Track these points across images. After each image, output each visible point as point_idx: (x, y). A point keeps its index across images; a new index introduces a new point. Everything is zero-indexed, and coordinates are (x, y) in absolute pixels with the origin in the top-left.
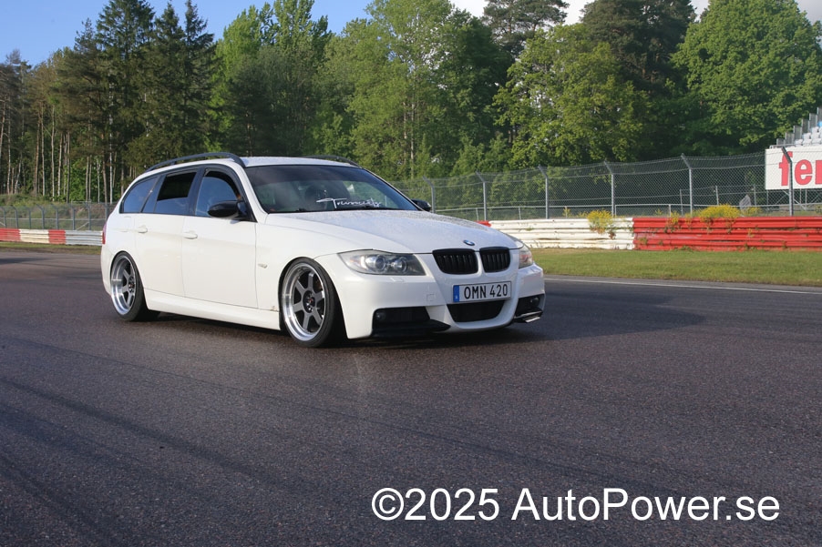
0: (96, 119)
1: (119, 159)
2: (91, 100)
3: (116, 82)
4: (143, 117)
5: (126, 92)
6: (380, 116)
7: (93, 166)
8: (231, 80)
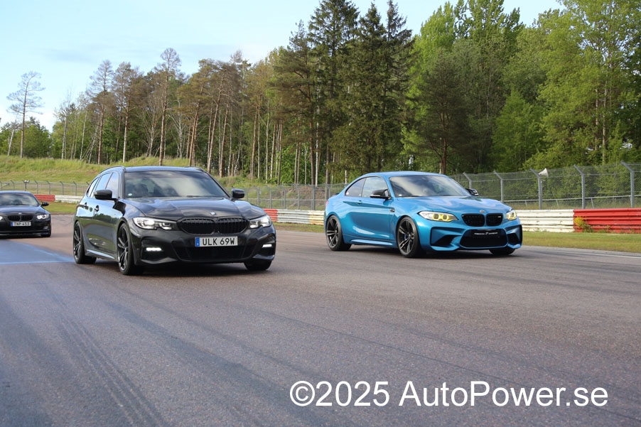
0: (306, 109)
1: (325, 145)
2: (302, 92)
3: (324, 76)
4: (347, 107)
5: (332, 85)
6: (572, 103)
7: (301, 151)
8: (427, 72)
